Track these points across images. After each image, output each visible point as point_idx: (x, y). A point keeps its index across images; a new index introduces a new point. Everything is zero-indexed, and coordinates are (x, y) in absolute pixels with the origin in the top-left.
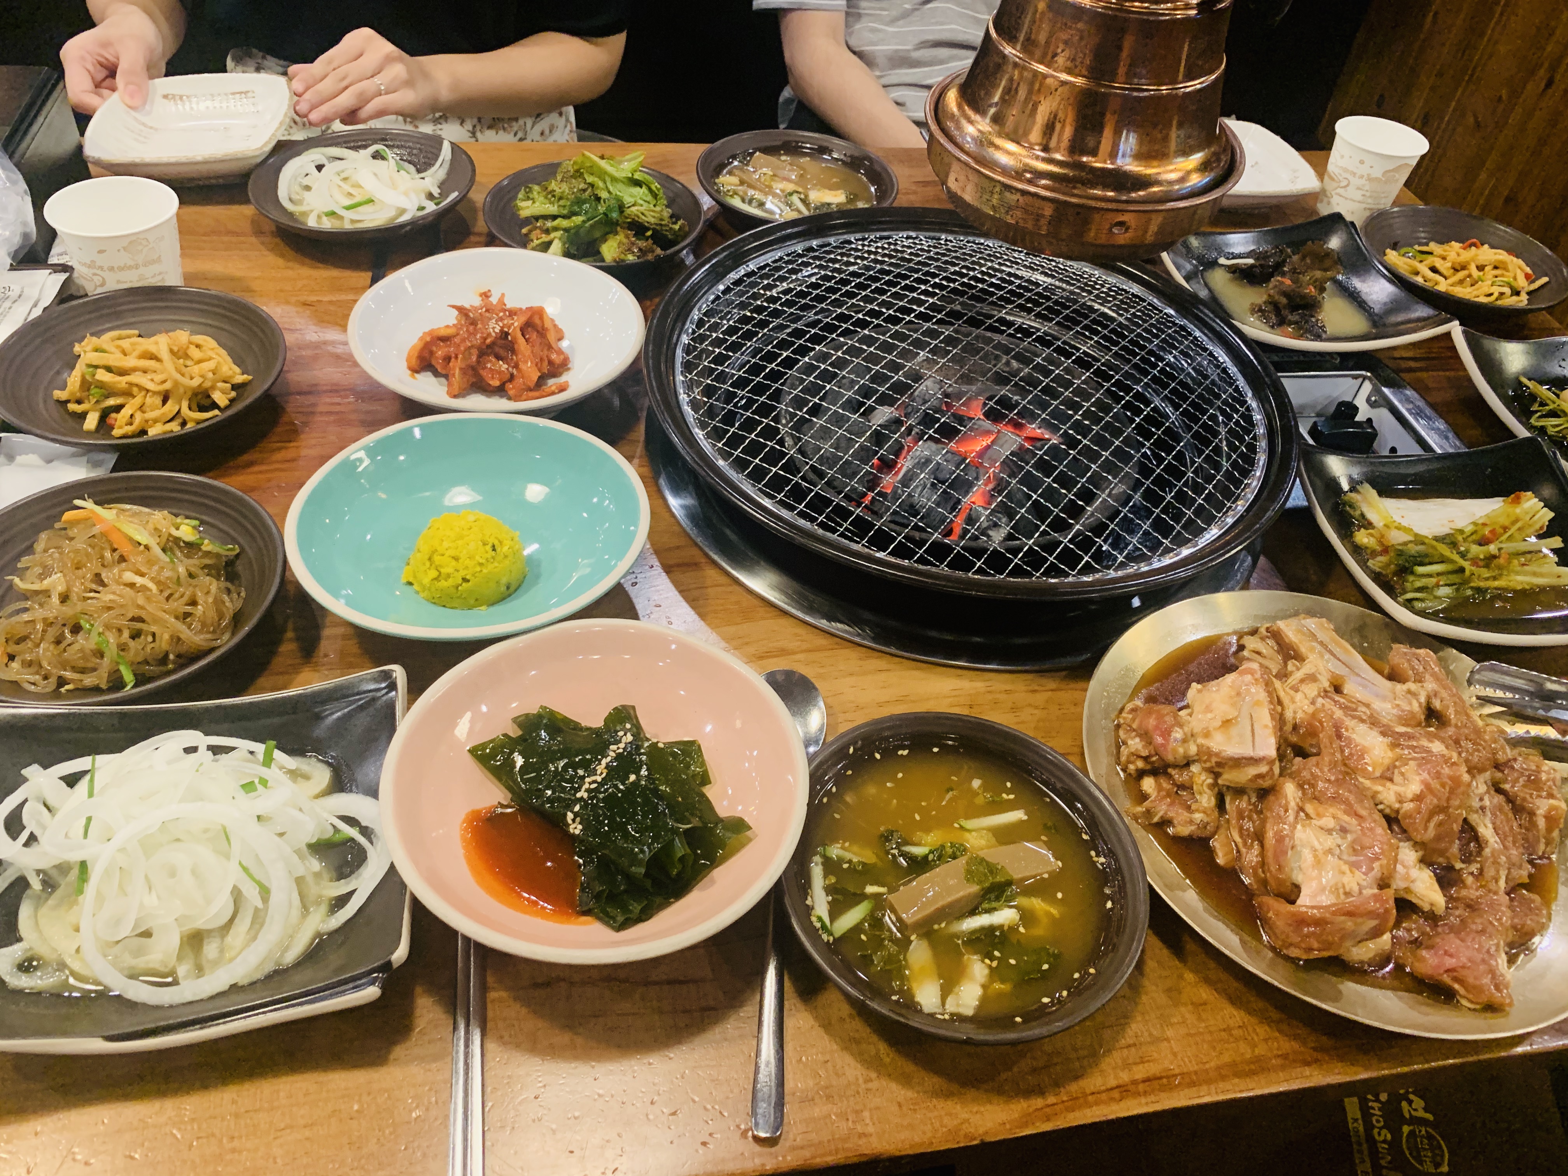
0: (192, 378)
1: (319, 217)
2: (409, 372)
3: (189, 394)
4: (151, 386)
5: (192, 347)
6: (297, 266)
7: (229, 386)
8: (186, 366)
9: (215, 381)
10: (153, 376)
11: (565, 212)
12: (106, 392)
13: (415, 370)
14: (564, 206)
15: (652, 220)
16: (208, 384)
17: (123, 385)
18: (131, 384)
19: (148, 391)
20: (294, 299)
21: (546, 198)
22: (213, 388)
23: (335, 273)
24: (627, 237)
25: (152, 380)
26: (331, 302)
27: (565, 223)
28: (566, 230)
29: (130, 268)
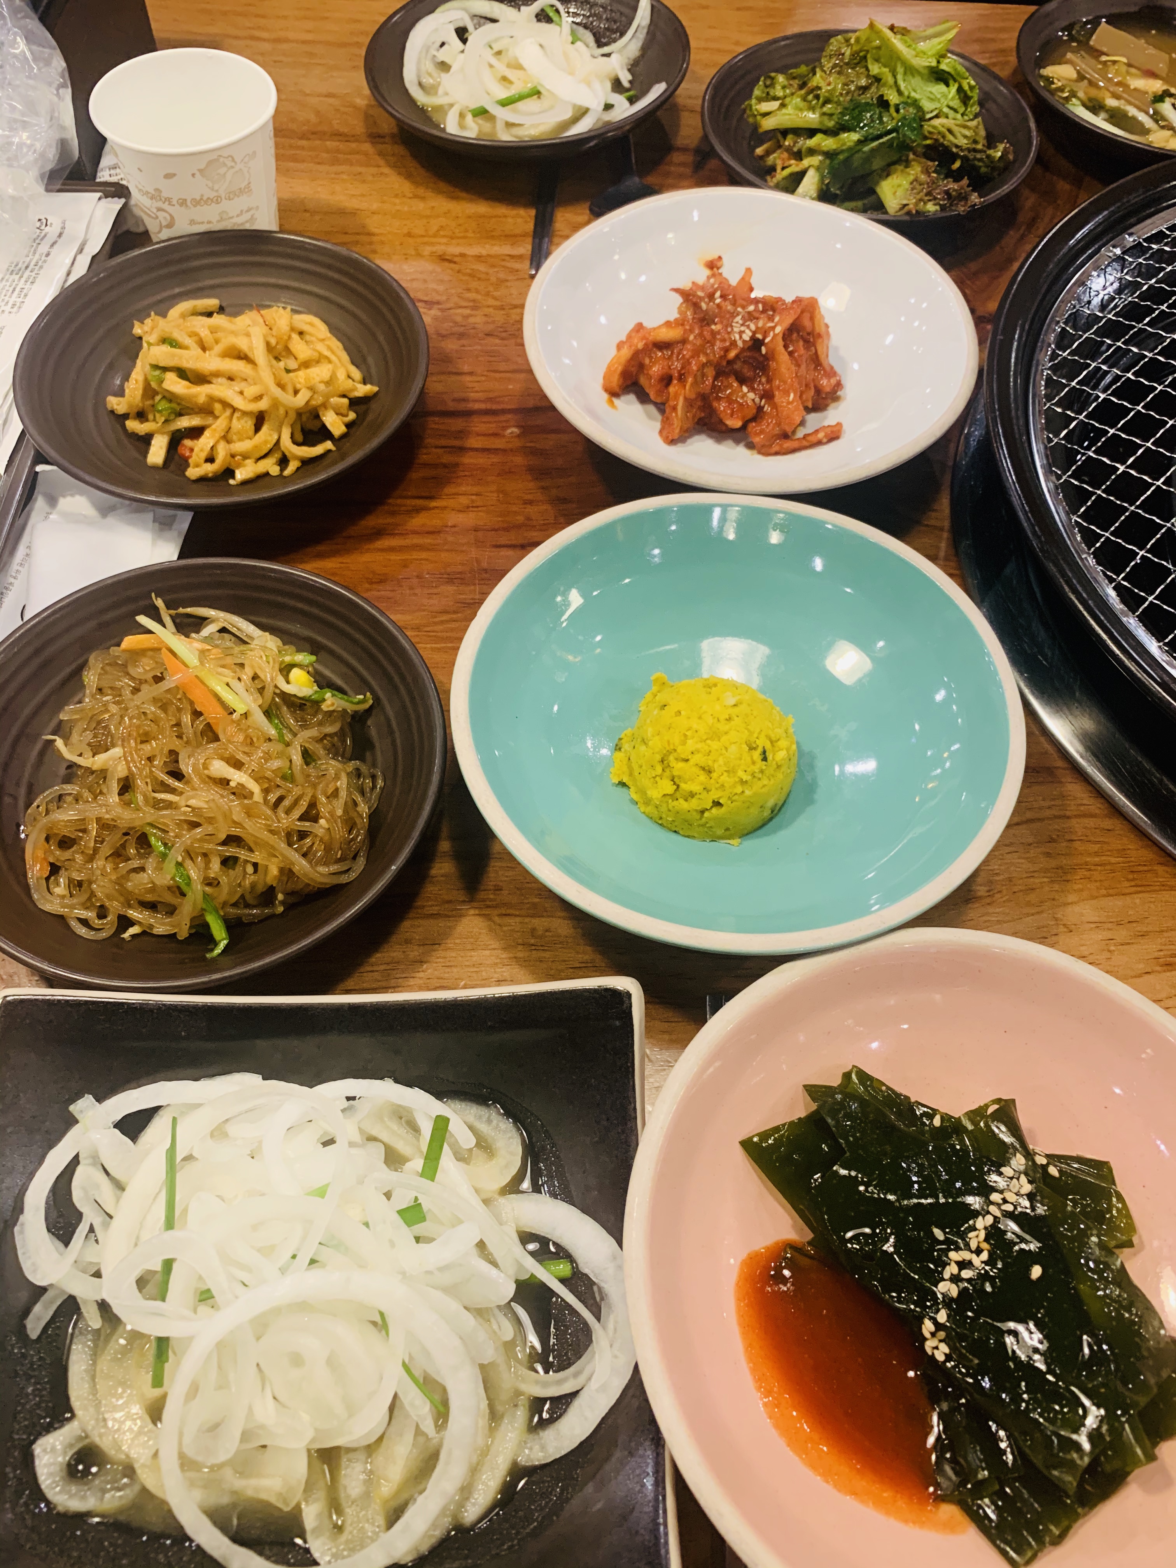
0: (296, 392)
1: (462, 115)
2: (606, 396)
3: (292, 416)
4: (239, 402)
5: (295, 336)
6: (429, 194)
7: (346, 401)
8: (288, 371)
9: (328, 397)
10: (242, 385)
11: (831, 124)
12: (178, 408)
13: (614, 394)
14: (831, 115)
15: (963, 142)
16: (318, 400)
17: (202, 399)
18: (212, 399)
19: (235, 410)
20: (427, 250)
21: (804, 99)
22: (324, 405)
23: (482, 208)
24: (927, 172)
25: (241, 393)
26: (479, 258)
27: (828, 143)
28: (830, 155)
29: (209, 201)
